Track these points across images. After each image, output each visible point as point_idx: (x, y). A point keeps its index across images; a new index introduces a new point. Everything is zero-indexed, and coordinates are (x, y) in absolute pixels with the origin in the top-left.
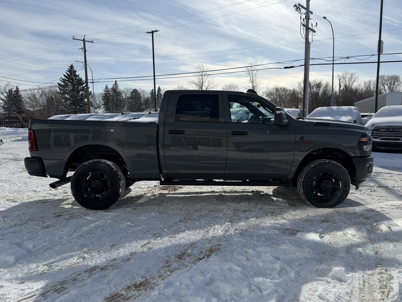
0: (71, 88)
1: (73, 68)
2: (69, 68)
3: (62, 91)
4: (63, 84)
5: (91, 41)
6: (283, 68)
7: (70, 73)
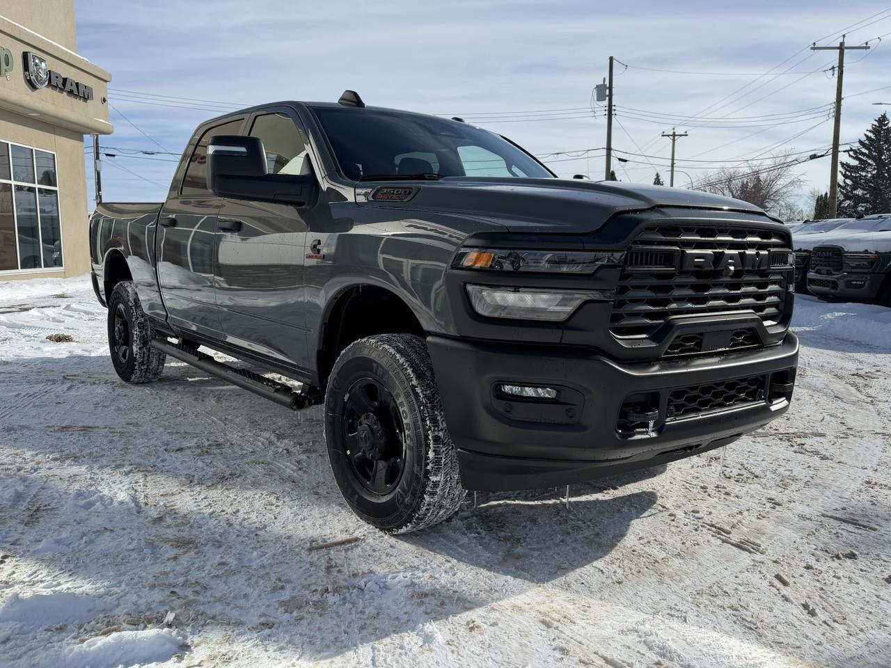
0: (875, 172)
1: (886, 123)
2: (876, 123)
3: (848, 181)
4: (855, 163)
5: (864, 45)
7: (876, 136)
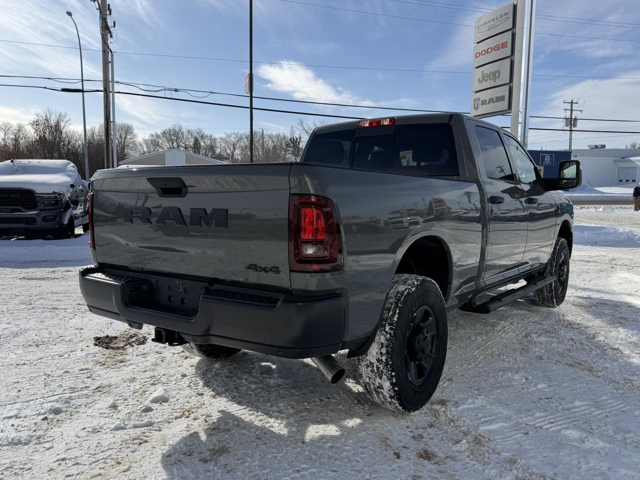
6: (60, 89)
